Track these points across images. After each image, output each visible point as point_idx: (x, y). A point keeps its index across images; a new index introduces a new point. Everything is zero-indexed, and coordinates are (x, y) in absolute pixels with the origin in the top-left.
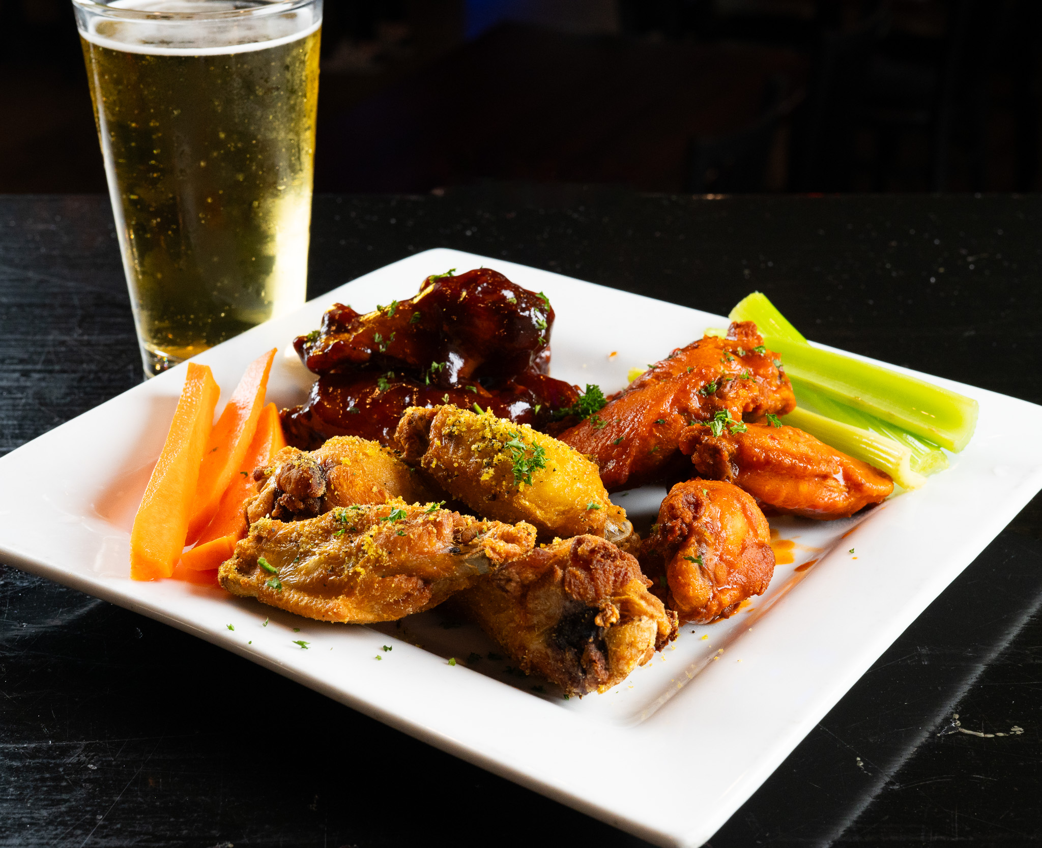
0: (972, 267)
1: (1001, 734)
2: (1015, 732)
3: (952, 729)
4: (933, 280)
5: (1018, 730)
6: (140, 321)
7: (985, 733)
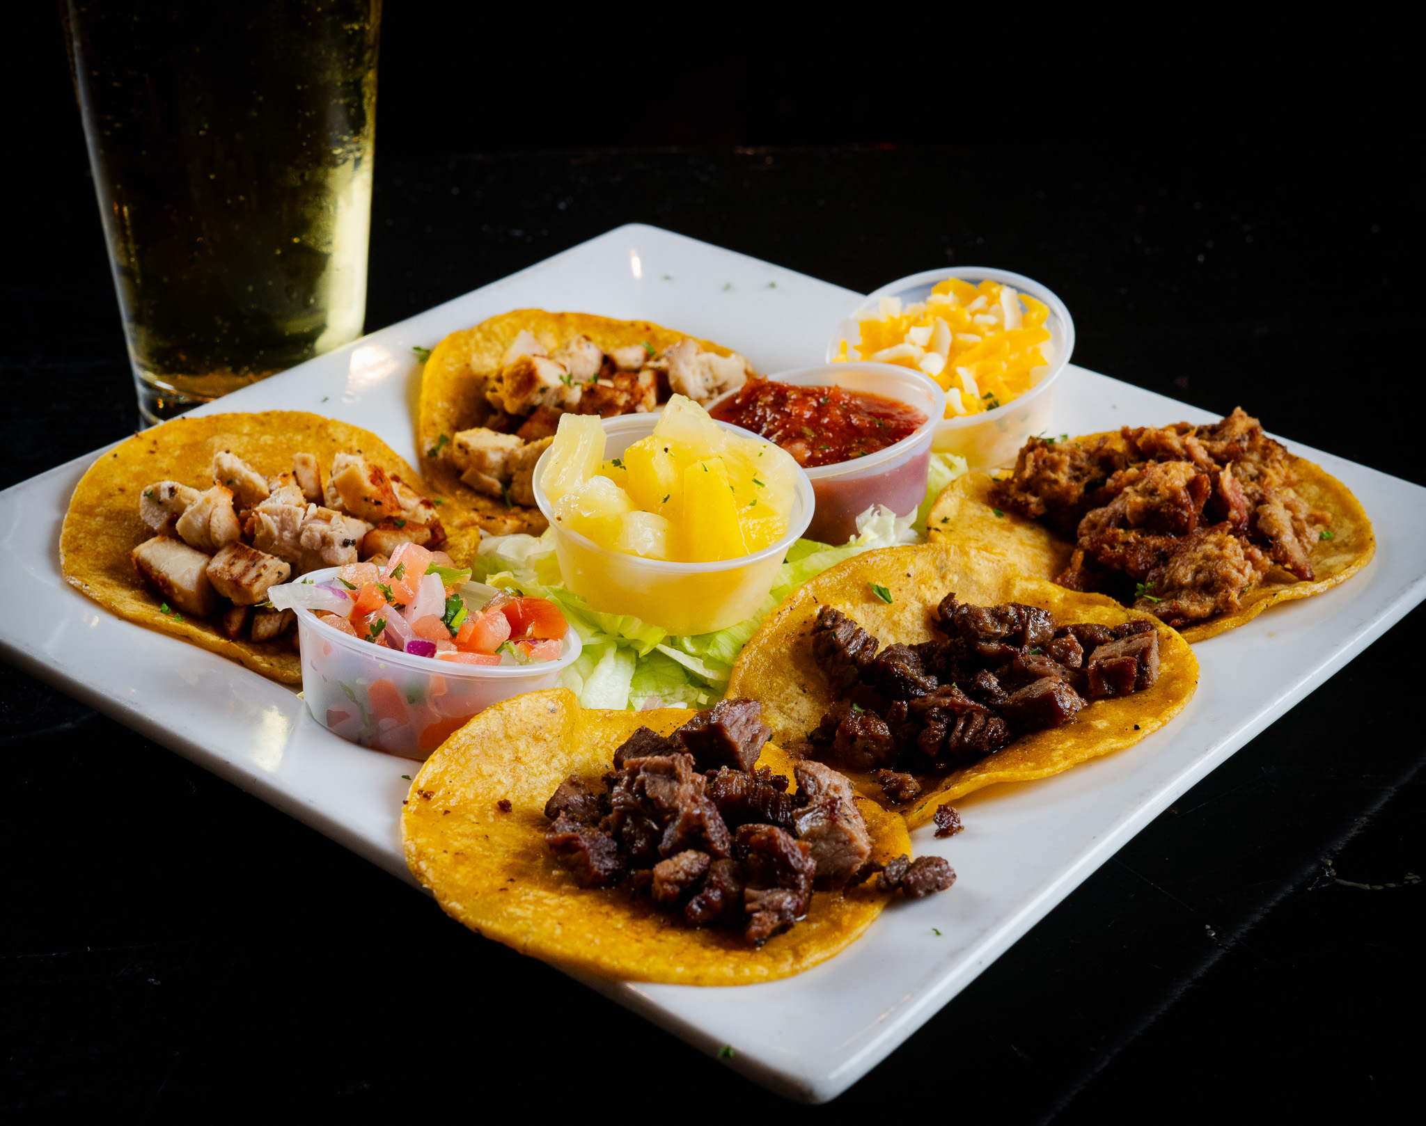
0: (1249, 239)
1: (1393, 885)
2: (1410, 880)
3: (1326, 880)
4: (1201, 258)
5: (1413, 878)
6: (134, 340)
7: (1371, 885)
